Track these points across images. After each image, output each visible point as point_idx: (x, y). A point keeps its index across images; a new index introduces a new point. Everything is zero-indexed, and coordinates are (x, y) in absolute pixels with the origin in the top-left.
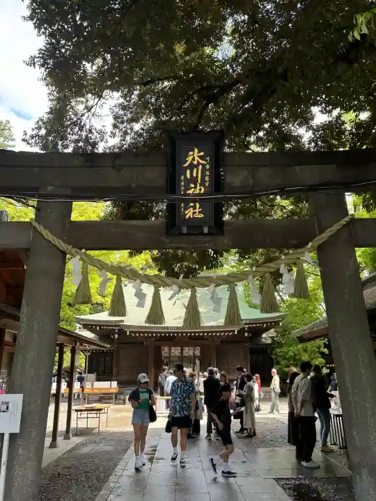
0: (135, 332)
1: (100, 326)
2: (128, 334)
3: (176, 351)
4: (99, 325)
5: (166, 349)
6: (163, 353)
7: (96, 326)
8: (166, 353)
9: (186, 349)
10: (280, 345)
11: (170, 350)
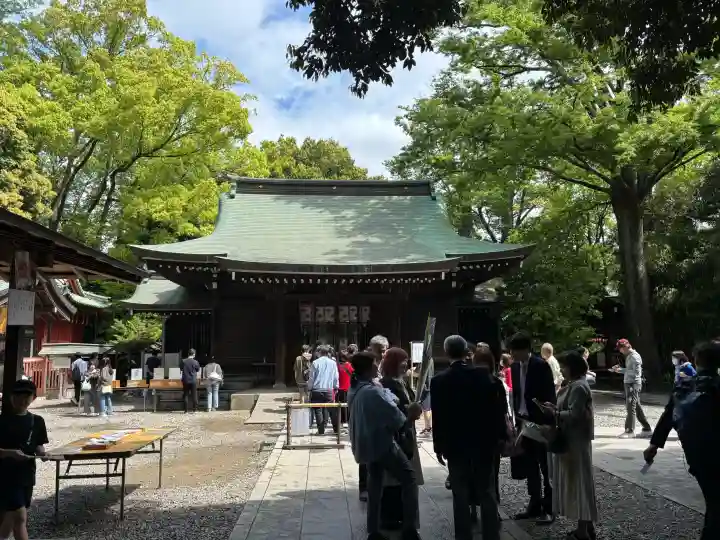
0: (248, 276)
1: (181, 265)
2: (233, 278)
3: (326, 315)
4: (178, 264)
5: (308, 310)
6: (303, 315)
7: (174, 264)
8: (308, 316)
9: (345, 310)
10: (512, 304)
11: (316, 310)
